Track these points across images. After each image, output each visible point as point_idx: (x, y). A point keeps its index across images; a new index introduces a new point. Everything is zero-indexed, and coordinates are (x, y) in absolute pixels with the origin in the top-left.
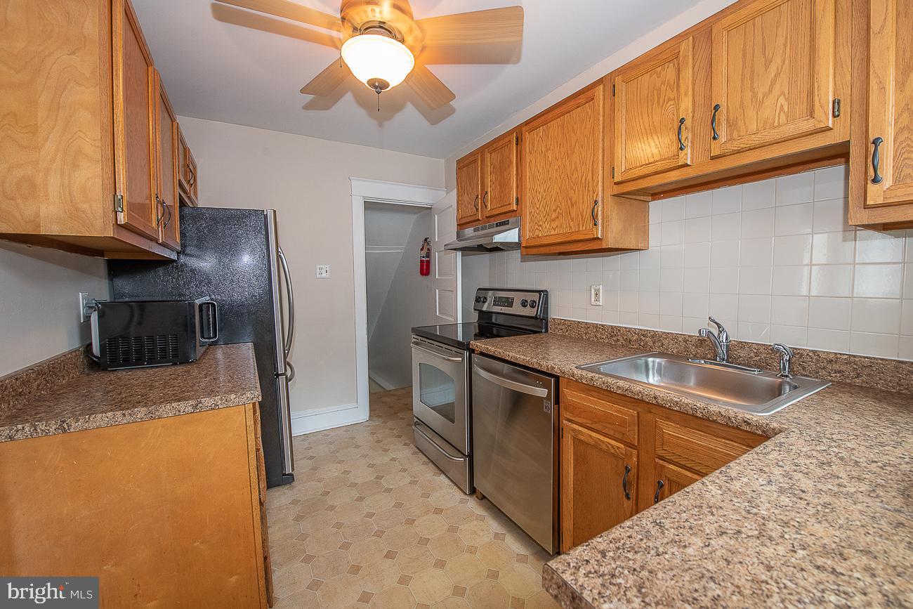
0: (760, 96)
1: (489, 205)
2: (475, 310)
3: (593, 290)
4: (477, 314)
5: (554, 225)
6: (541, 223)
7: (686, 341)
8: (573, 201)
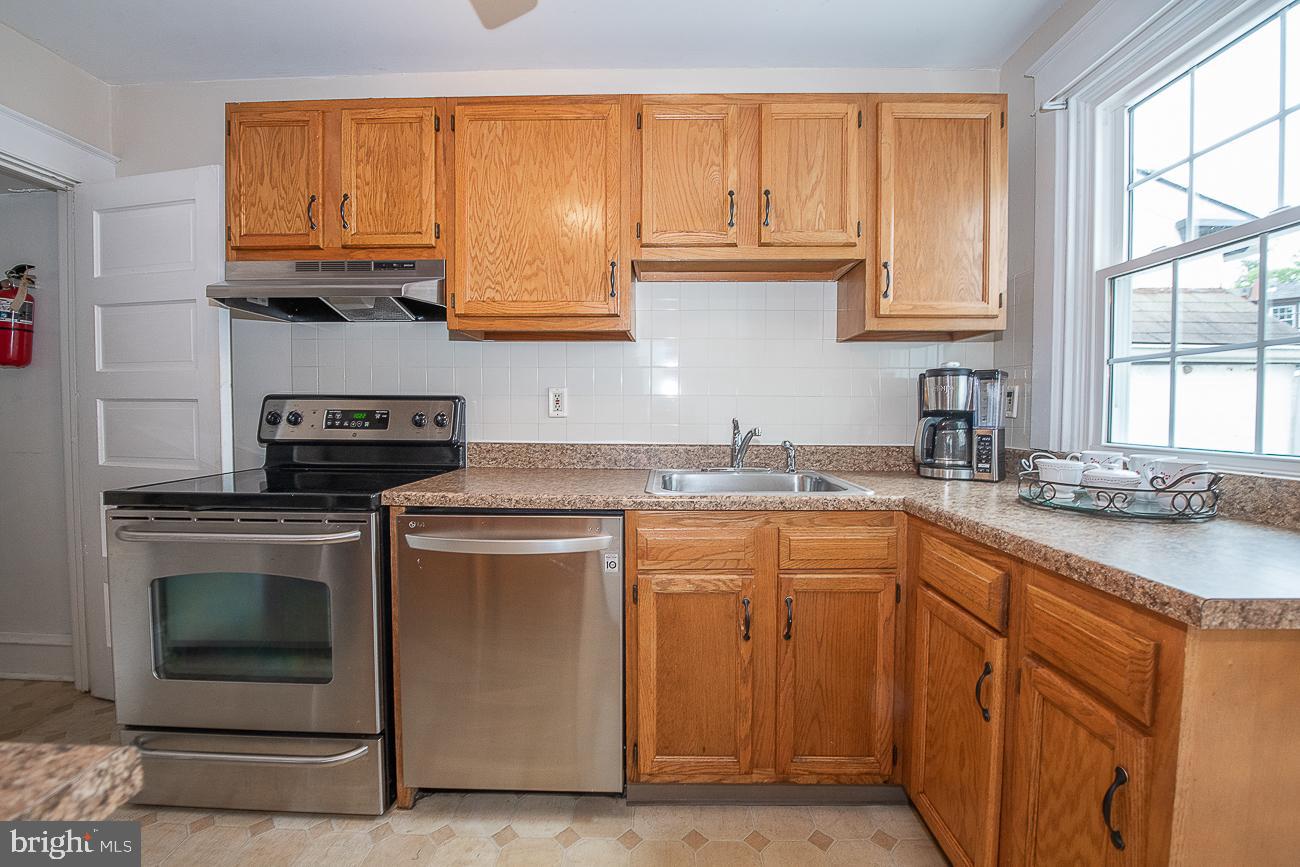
0: (803, 197)
1: (354, 224)
2: (261, 440)
3: (551, 396)
4: (263, 450)
5: (529, 286)
6: (499, 278)
7: (687, 452)
8: (568, 254)
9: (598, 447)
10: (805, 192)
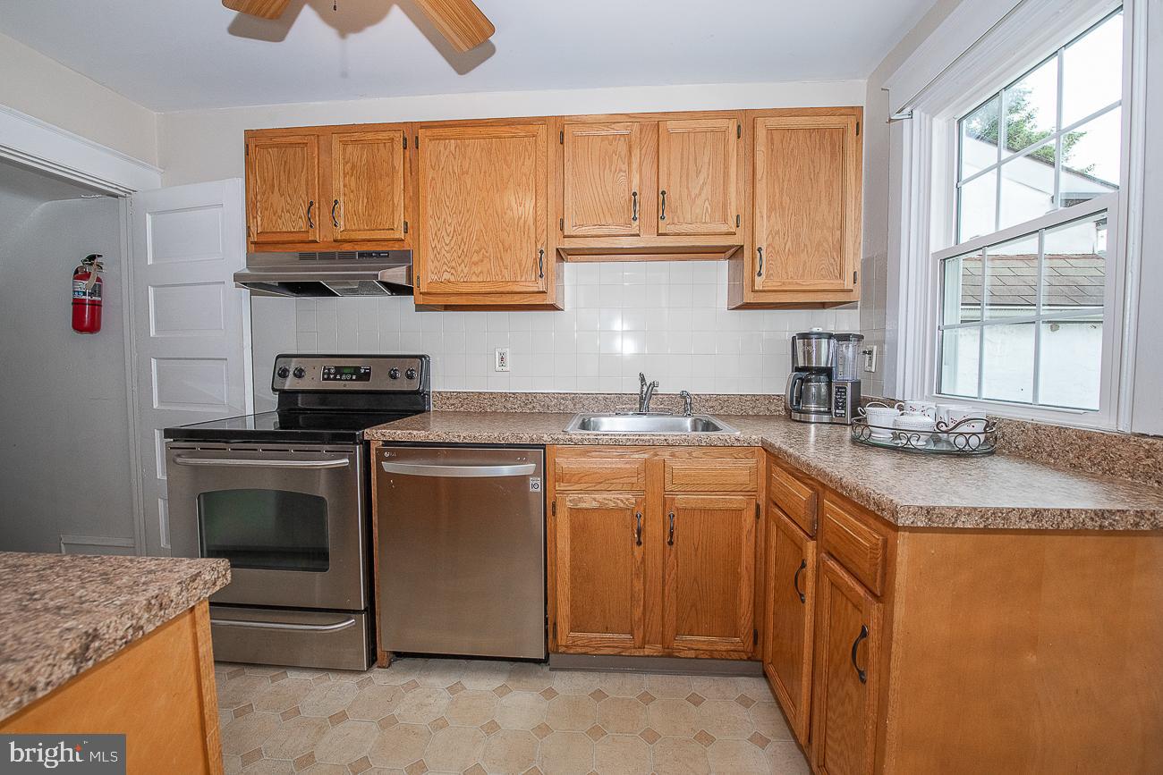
0: (693, 196)
1: (342, 223)
2: (274, 390)
3: (497, 354)
4: (276, 397)
5: (477, 269)
6: (453, 264)
7: (605, 399)
8: (506, 244)
9: (534, 395)
10: (695, 191)
